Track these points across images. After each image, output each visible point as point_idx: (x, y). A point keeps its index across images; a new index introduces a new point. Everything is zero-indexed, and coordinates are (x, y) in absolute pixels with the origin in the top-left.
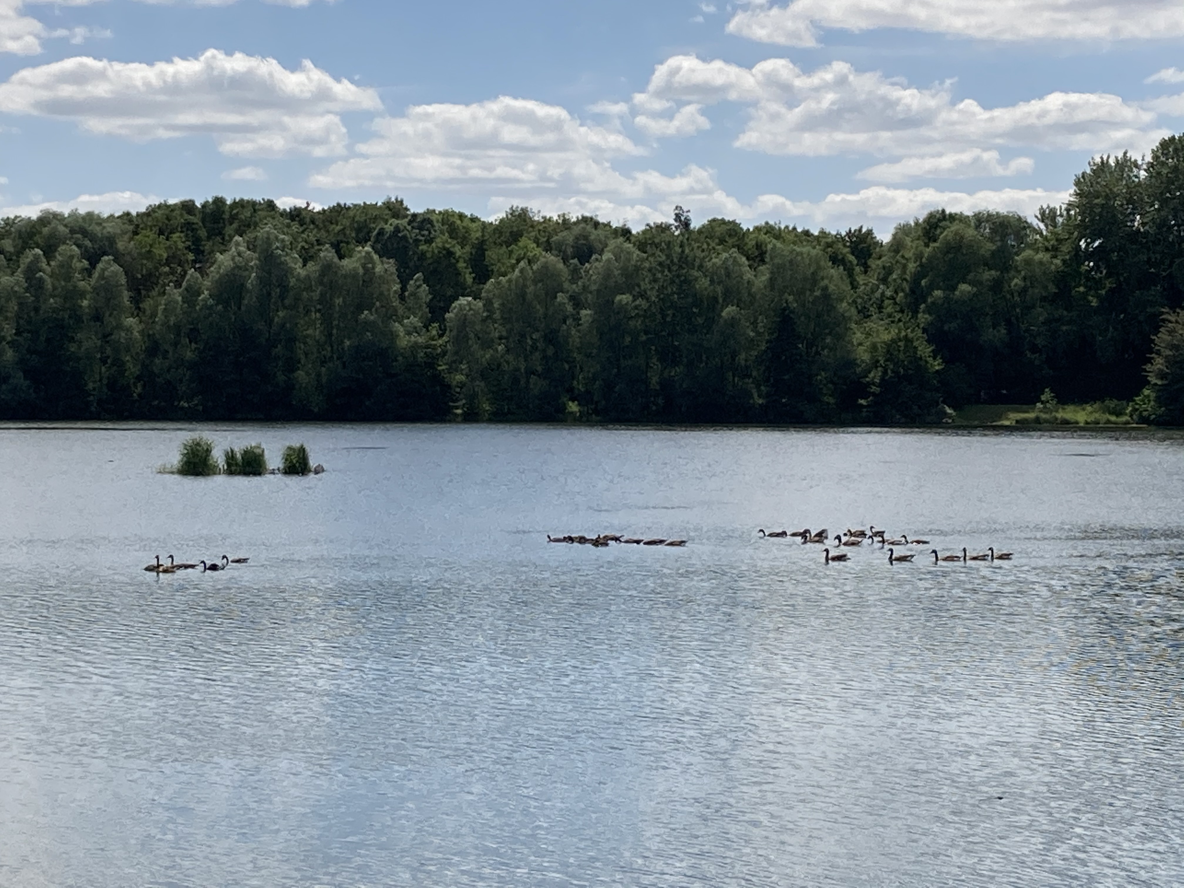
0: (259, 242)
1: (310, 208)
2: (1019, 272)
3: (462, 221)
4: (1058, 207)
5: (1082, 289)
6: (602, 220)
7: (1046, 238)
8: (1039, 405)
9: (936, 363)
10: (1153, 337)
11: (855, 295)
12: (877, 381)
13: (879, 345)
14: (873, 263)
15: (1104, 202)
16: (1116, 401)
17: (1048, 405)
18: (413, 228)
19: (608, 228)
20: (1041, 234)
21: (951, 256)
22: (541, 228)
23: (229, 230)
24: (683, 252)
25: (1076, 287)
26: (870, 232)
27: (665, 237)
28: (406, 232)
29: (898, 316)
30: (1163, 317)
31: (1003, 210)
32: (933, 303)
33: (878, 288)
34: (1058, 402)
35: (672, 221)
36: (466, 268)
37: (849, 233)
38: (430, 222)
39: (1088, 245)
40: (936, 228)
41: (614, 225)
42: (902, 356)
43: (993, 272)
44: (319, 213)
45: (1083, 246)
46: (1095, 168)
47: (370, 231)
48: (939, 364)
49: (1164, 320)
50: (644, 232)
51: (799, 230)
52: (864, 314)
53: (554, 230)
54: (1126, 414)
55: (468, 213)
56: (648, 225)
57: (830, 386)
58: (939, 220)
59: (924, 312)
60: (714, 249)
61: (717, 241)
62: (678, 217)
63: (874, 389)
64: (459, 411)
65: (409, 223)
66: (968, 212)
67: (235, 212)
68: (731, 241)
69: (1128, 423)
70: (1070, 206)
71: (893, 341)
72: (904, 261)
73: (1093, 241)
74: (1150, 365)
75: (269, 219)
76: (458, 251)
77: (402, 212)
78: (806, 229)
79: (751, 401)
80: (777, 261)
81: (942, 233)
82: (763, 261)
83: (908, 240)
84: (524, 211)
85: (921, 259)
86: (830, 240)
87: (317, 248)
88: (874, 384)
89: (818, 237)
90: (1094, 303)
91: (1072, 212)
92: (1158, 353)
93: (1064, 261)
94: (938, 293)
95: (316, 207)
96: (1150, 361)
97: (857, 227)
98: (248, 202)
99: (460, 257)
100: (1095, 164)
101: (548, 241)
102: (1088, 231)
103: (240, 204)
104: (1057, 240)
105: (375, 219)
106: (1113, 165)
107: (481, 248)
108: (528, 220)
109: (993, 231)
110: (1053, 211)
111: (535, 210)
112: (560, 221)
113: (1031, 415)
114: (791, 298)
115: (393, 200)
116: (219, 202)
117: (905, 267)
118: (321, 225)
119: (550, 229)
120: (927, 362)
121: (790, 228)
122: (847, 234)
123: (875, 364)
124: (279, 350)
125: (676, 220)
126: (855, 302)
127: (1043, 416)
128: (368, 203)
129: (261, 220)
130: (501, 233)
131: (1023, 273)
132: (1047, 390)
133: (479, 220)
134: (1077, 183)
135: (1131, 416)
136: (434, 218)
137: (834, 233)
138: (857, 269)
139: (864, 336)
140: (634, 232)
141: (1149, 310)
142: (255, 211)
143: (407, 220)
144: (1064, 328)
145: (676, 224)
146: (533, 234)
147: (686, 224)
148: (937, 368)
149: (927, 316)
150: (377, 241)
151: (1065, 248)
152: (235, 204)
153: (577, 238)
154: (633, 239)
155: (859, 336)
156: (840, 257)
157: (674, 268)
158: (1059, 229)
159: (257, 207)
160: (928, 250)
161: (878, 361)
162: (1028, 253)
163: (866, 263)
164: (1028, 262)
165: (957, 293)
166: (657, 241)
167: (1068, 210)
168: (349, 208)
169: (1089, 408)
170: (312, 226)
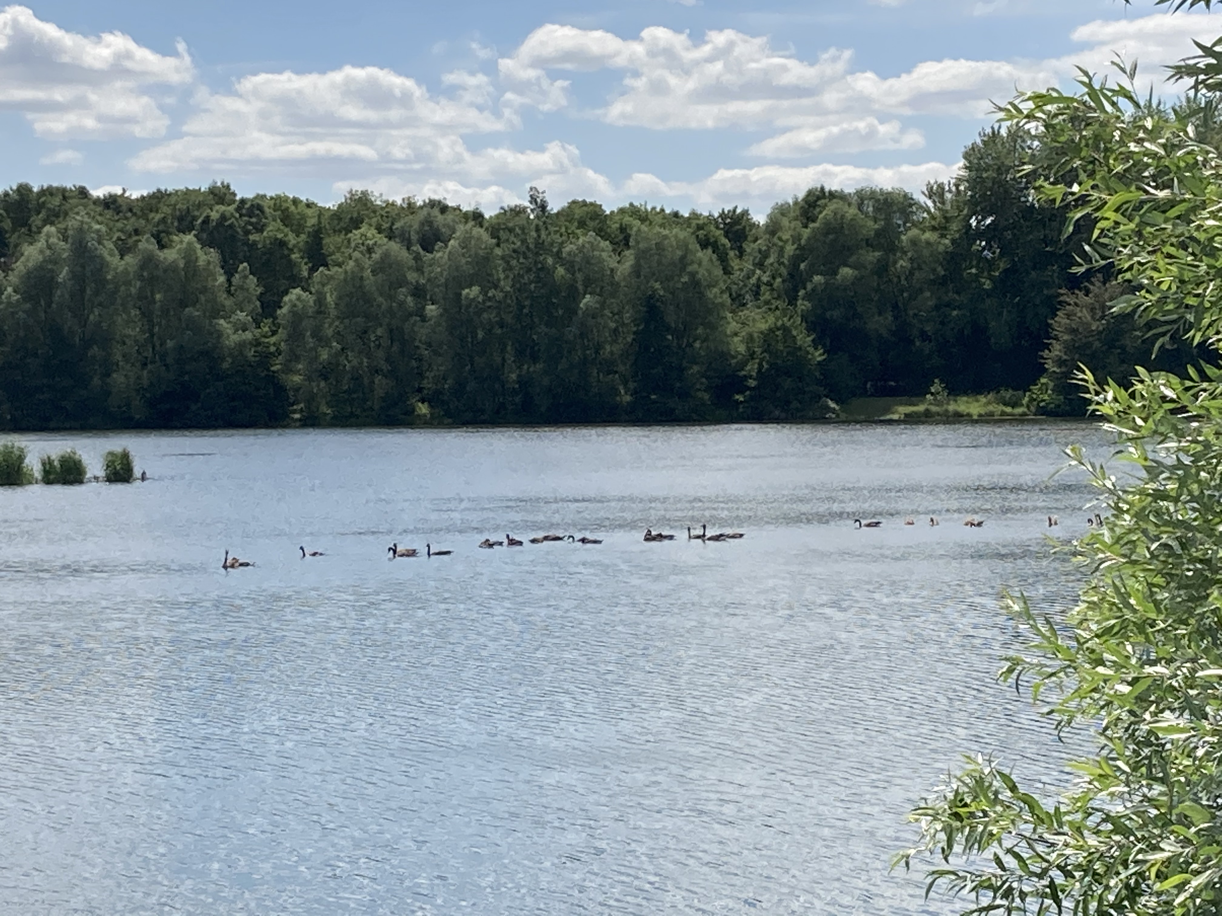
0: (70, 232)
1: (127, 195)
2: (905, 253)
3: (296, 207)
4: (946, 182)
5: (974, 271)
6: (451, 203)
7: (933, 217)
8: (928, 396)
9: (817, 354)
10: (1050, 321)
11: (729, 281)
12: (754, 374)
13: (756, 335)
14: (749, 247)
15: (995, 175)
16: (1010, 391)
17: (939, 398)
18: (241, 216)
19: (458, 212)
20: (929, 212)
21: (831, 237)
22: (383, 213)
23: (36, 220)
24: (539, 236)
25: (965, 269)
26: (745, 213)
27: (519, 221)
28: (233, 219)
29: (775, 303)
30: (1061, 298)
31: (888, 187)
32: (813, 290)
33: (754, 273)
34: (949, 394)
35: (527, 204)
36: (302, 258)
37: (723, 215)
38: (260, 208)
39: (979, 222)
40: (814, 208)
41: (465, 208)
42: (781, 347)
43: (877, 254)
44: (137, 200)
45: (974, 224)
46: (985, 139)
47: (195, 218)
48: (820, 355)
49: (1060, 303)
50: (497, 216)
51: (668, 211)
52: (738, 301)
53: (398, 215)
54: (1022, 405)
55: (303, 198)
56: (502, 208)
57: (704, 380)
58: (819, 198)
59: (803, 299)
60: (573, 233)
61: (576, 224)
62: (533, 200)
63: (752, 383)
64: (297, 416)
65: (238, 209)
66: (849, 190)
67: (43, 199)
68: (591, 224)
69: (1024, 414)
70: (959, 181)
71: (771, 330)
72: (780, 244)
73: (984, 218)
74: (1047, 351)
75: (81, 207)
76: (292, 239)
77: (228, 197)
78: (675, 209)
79: (618, 398)
80: (641, 246)
81: (821, 212)
82: (627, 245)
83: (785, 222)
84: (364, 193)
85: (800, 240)
86: (701, 222)
87: (135, 238)
88: (751, 377)
89: (689, 218)
90: (988, 285)
91: (962, 188)
92: (1056, 338)
93: (953, 241)
94: (817, 278)
95: (135, 194)
96: (1047, 347)
97: (731, 208)
98: (58, 189)
99: (294, 246)
100: (985, 135)
101: (391, 228)
102: (979, 208)
103: (49, 192)
104: (945, 218)
105: (199, 206)
106: (1005, 135)
107: (317, 236)
108: (369, 205)
109: (877, 209)
110: (941, 186)
111: (376, 194)
112: (405, 206)
113: (921, 408)
114: (657, 285)
115: (219, 184)
116: (23, 190)
117: (782, 250)
118: (139, 213)
119: (393, 214)
120: (808, 353)
121: (658, 210)
122: (720, 216)
123: (752, 355)
124: (95, 350)
125: (531, 203)
126: (728, 289)
127: (934, 409)
128: (191, 188)
129: (71, 209)
130: (340, 219)
131: (909, 255)
132: (936, 381)
133: (316, 205)
134: (966, 156)
135: (1028, 407)
136: (265, 204)
137: (706, 214)
138: (732, 254)
139: (740, 325)
140: (487, 216)
141: (1045, 292)
142: (65, 198)
143: (234, 206)
144: (955, 313)
145: (532, 207)
146: (375, 220)
147: (543, 207)
148: (819, 359)
149: (806, 303)
150: (202, 230)
151: (954, 226)
152: (43, 192)
153: (422, 224)
154: (486, 225)
155: (733, 326)
156: (712, 240)
157: (530, 255)
158: (948, 207)
159: (67, 194)
160: (808, 230)
161: (754, 352)
162: (914, 232)
163: (741, 247)
164: (914, 242)
165: (838, 277)
166: (511, 225)
167: (957, 186)
168: (170, 195)
169: (983, 399)
170: (129, 214)
